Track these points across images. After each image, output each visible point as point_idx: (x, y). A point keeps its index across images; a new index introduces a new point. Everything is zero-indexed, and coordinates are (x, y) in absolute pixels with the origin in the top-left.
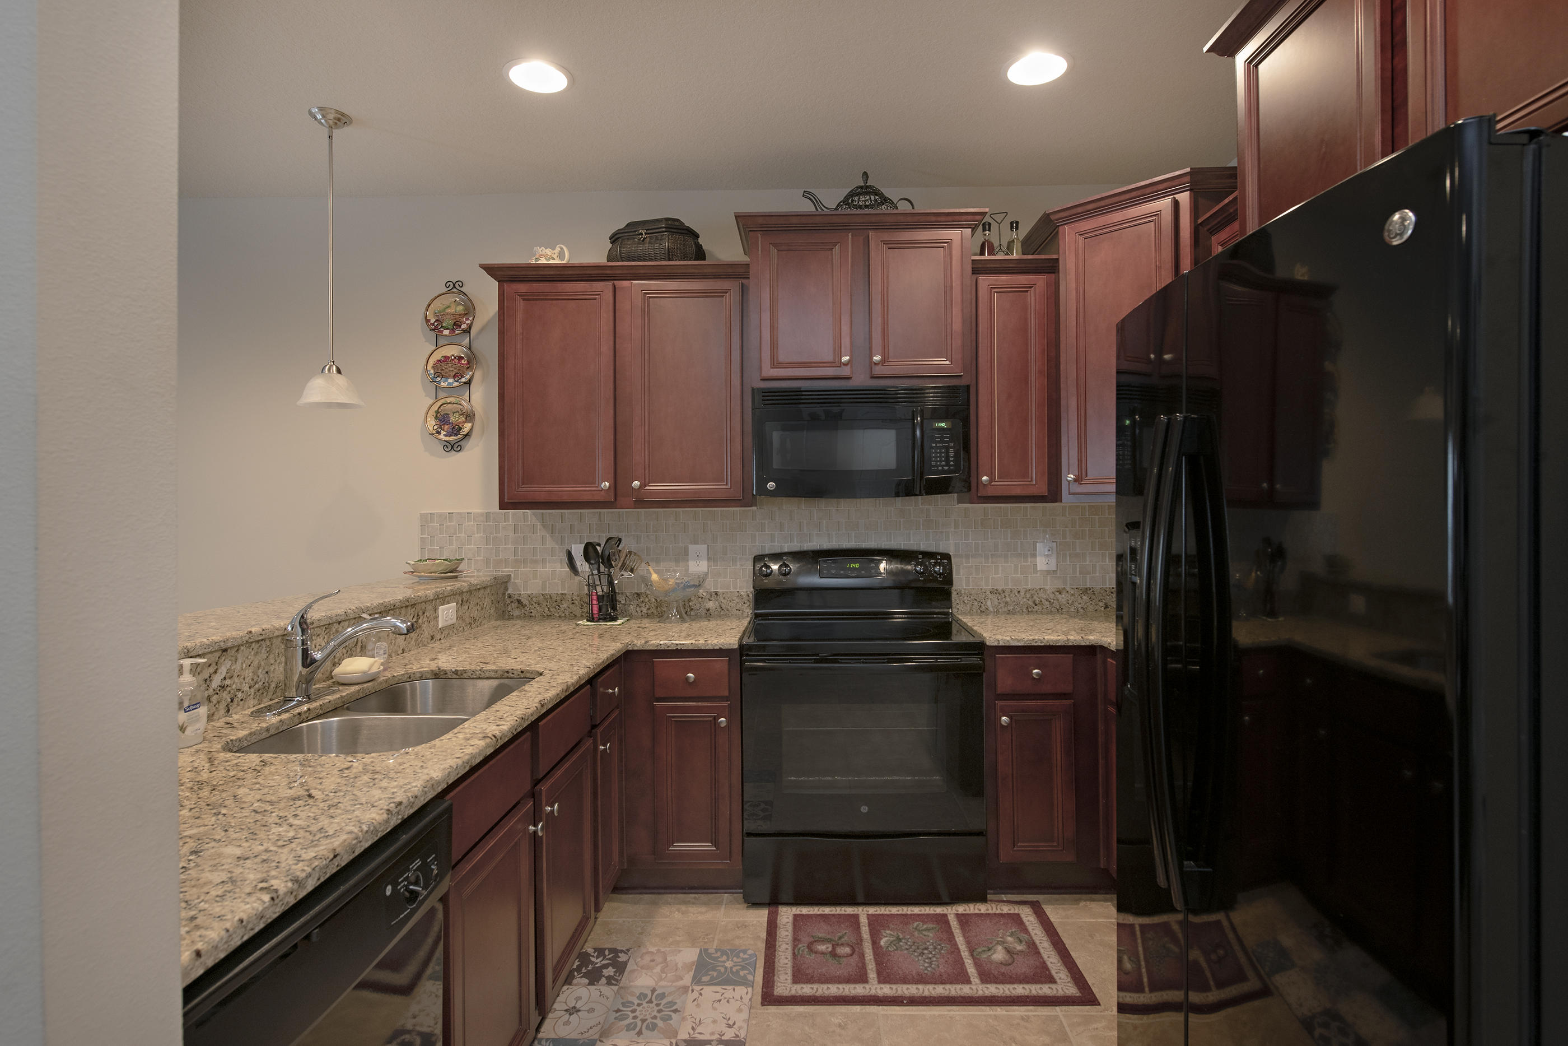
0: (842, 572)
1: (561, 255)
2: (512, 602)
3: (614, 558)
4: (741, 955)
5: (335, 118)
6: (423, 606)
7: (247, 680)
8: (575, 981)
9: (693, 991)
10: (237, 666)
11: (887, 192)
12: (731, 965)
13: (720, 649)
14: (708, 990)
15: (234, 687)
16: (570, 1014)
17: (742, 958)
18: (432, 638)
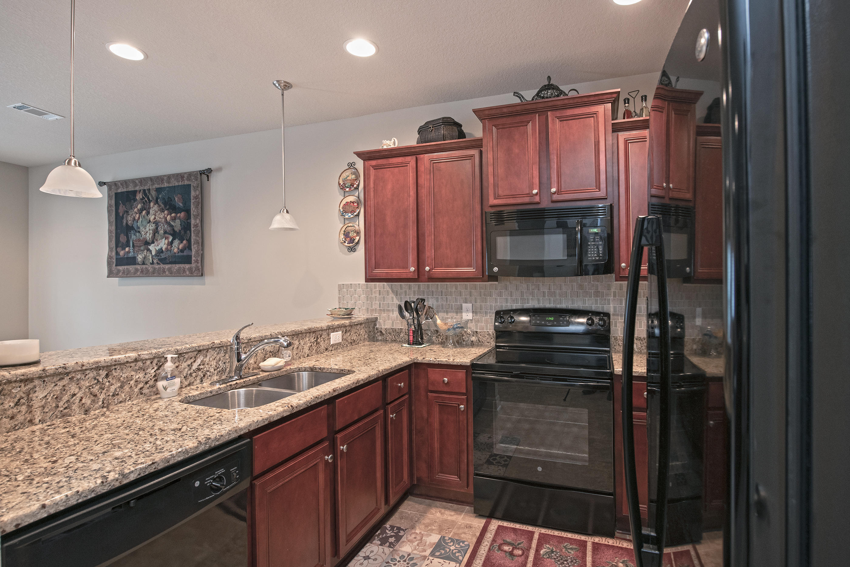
0: (543, 323)
1: (394, 143)
2: (378, 332)
3: (420, 310)
4: (461, 544)
5: (284, 85)
6: (321, 332)
7: (212, 366)
8: (374, 542)
9: (428, 559)
10: (207, 360)
11: (561, 88)
12: (453, 549)
13: (461, 365)
14: (436, 560)
15: (205, 369)
16: (365, 560)
17: (461, 546)
18: (327, 349)
